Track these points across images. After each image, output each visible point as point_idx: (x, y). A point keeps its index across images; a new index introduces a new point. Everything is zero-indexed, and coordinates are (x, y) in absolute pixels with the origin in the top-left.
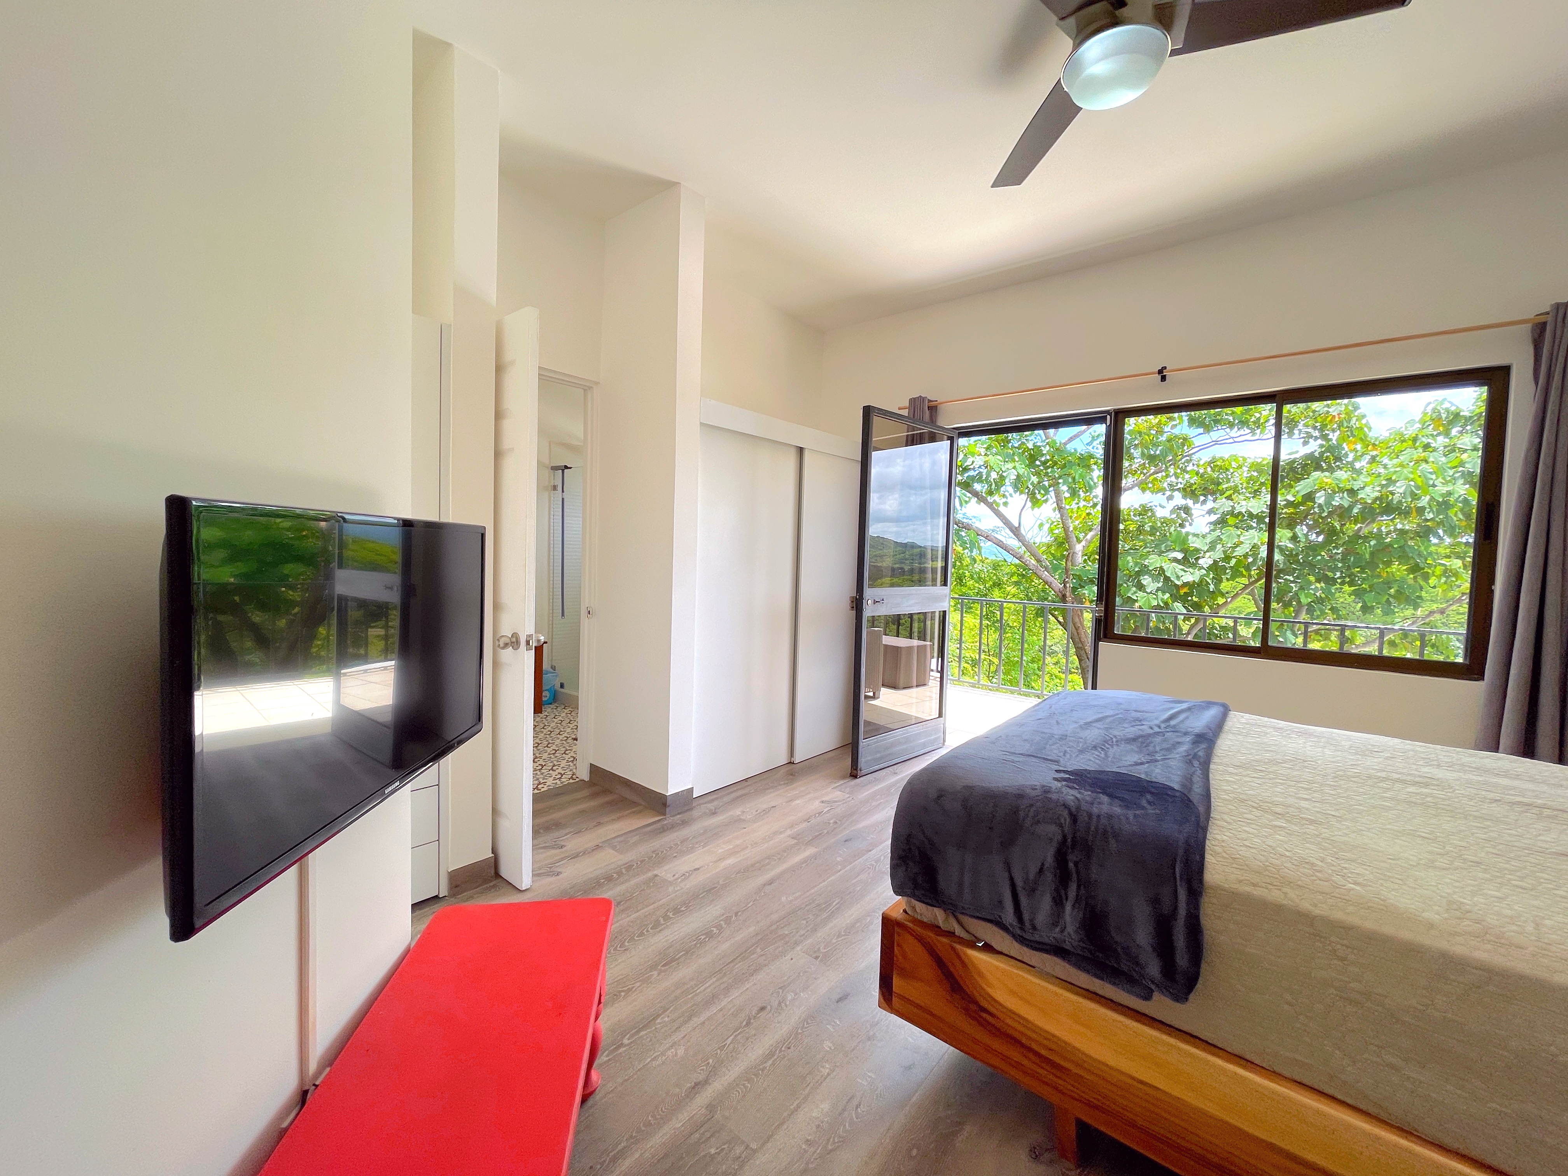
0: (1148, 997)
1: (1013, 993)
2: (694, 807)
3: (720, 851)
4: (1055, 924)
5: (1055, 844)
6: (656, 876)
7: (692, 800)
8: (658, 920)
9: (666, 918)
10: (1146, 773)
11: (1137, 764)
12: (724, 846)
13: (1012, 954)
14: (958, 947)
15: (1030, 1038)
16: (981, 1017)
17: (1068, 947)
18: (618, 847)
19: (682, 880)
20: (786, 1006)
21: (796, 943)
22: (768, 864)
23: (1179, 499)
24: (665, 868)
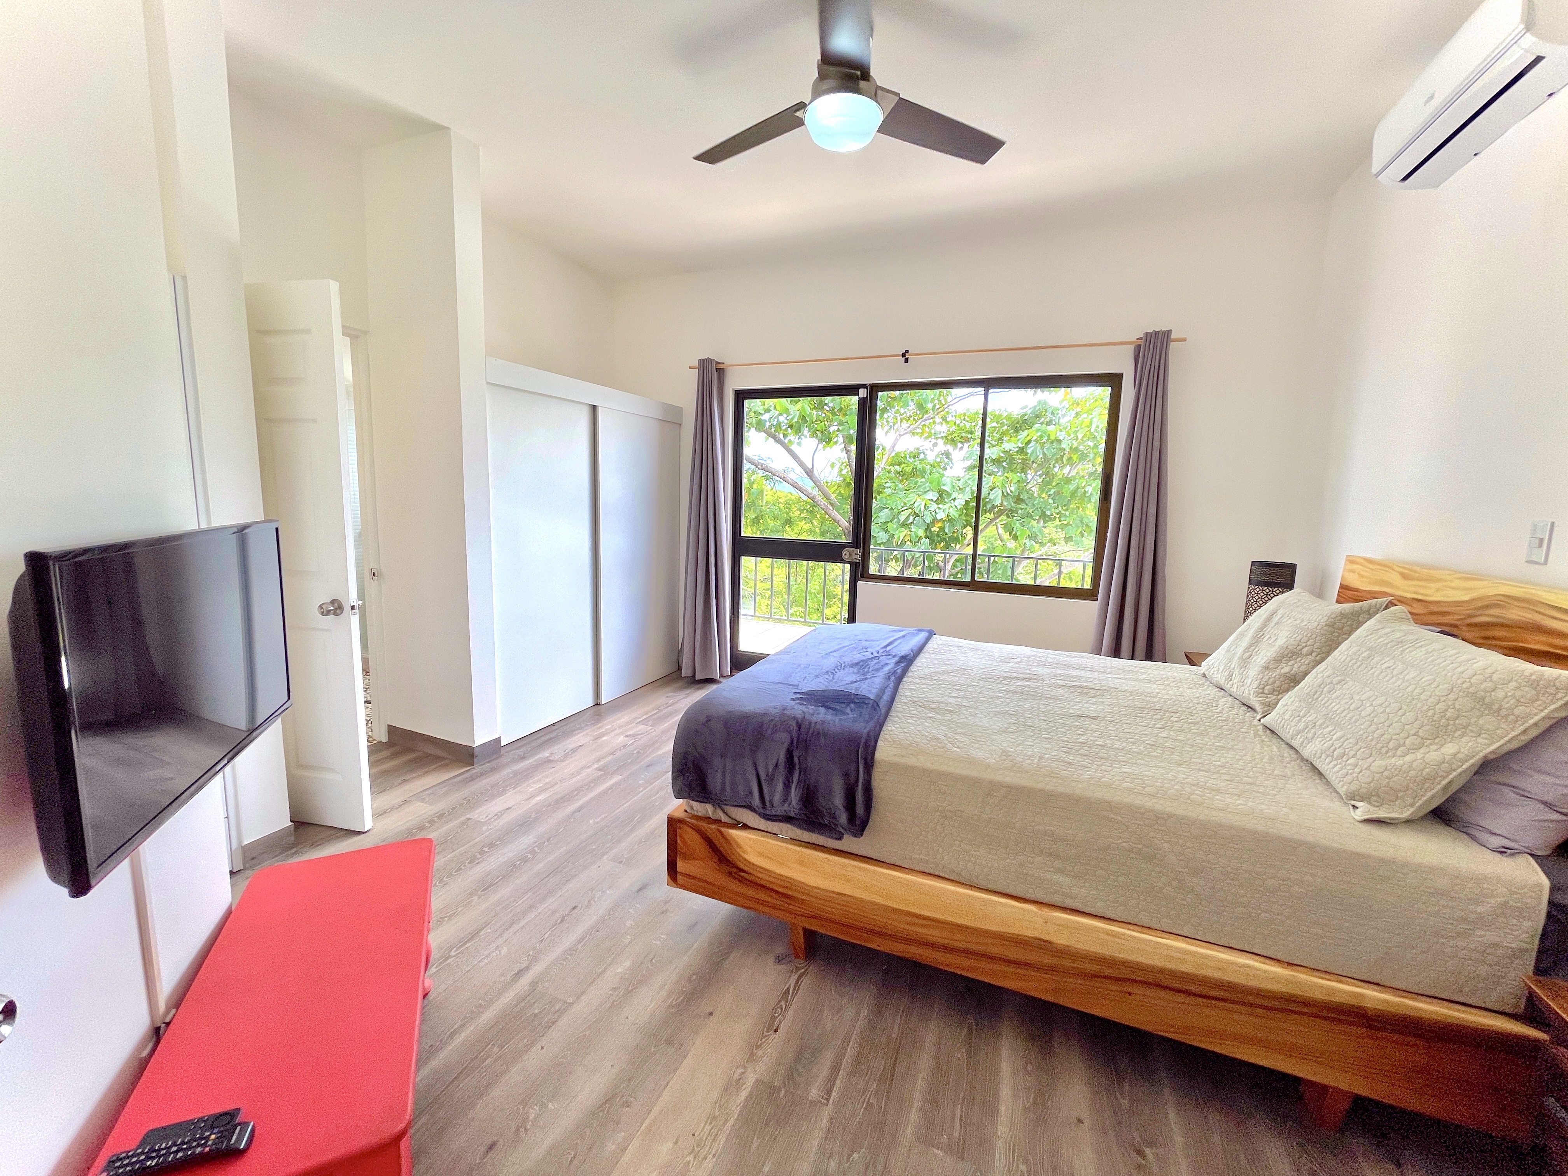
0: (840, 838)
1: (761, 855)
2: (503, 755)
3: (531, 790)
4: (784, 801)
5: (786, 745)
6: (469, 819)
7: (500, 749)
8: (475, 856)
9: (482, 853)
10: (856, 689)
11: (852, 682)
12: (534, 785)
13: (761, 828)
14: (723, 829)
15: (772, 883)
16: (740, 876)
17: (792, 814)
18: (427, 799)
19: (495, 820)
20: (595, 902)
21: (603, 854)
22: (577, 795)
23: (942, 447)
24: (477, 811)
